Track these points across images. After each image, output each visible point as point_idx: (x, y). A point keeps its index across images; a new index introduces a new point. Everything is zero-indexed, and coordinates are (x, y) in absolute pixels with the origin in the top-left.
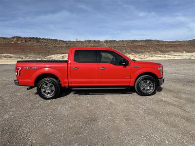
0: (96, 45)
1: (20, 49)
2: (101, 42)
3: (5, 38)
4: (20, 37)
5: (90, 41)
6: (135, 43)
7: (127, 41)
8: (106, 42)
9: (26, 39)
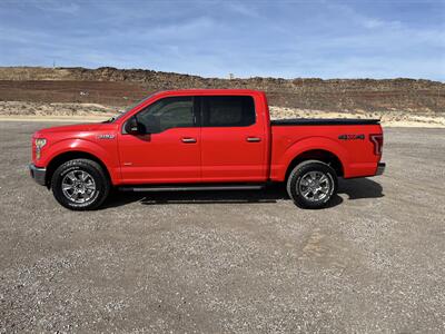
0: (274, 89)
2: (287, 81)
5: (261, 79)
6: (367, 87)
7: (349, 81)
8: (298, 82)
9: (126, 74)
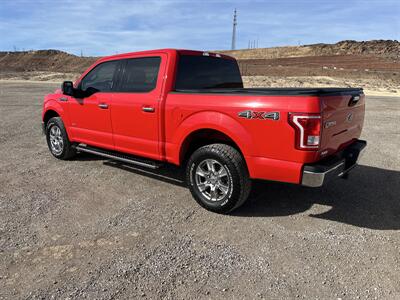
1: (349, 67)
3: (325, 46)
4: (353, 42)
9: (364, 45)
